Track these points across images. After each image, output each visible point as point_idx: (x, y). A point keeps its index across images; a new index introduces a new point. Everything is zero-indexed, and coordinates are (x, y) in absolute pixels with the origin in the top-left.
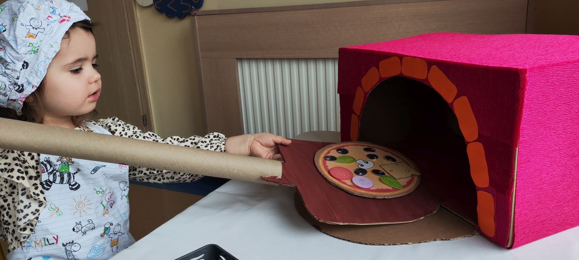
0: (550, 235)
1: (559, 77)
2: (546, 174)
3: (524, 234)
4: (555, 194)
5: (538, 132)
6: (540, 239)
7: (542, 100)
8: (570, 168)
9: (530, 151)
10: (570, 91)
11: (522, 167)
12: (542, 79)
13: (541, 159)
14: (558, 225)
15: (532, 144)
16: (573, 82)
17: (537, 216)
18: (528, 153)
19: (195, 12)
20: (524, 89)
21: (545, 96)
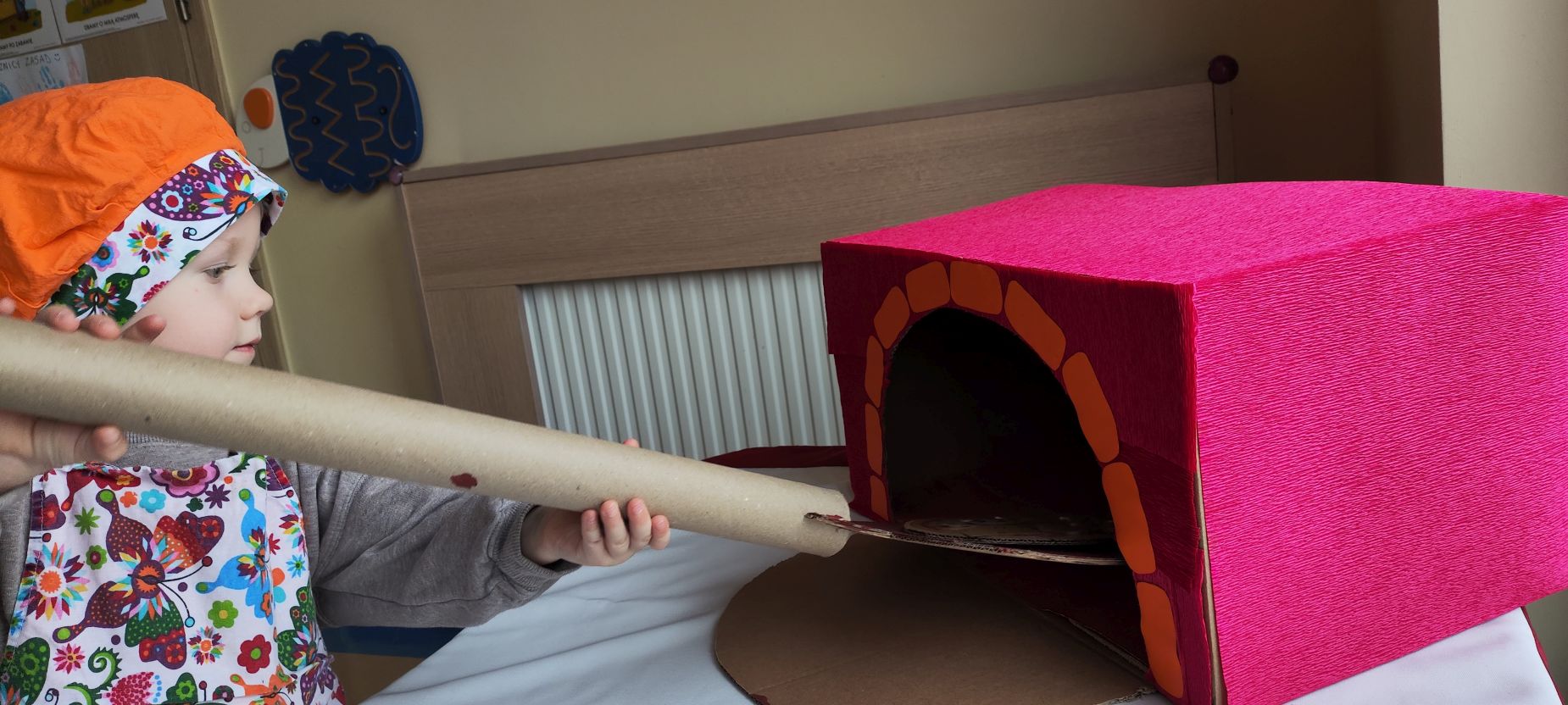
1: (1285, 296)
2: (1289, 532)
4: (1323, 579)
5: (1247, 431)
7: (1247, 353)
8: (1355, 511)
9: (1232, 477)
10: (1320, 327)
11: (1220, 519)
12: (1239, 305)
13: (1269, 495)
14: (1345, 657)
15: (1237, 462)
16: (1324, 303)
17: (1284, 637)
18: (1229, 483)
20: (1191, 333)
21: (1252, 343)
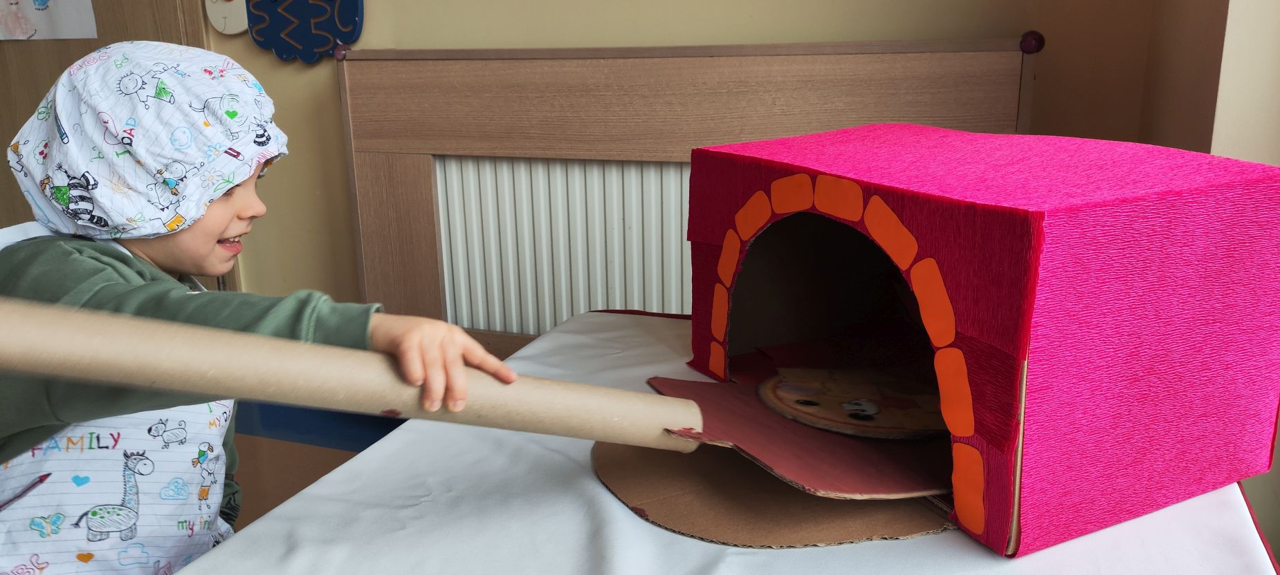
0: (1092, 531)
1: (1107, 228)
2: (1084, 414)
3: (1040, 529)
4: (1099, 452)
5: (1065, 332)
6: (1072, 539)
7: (1074, 271)
8: (1126, 401)
9: (1050, 367)
10: (1128, 256)
11: (1035, 399)
12: (1074, 232)
13: (1073, 383)
14: (1106, 513)
15: (1055, 355)
16: (1134, 237)
17: (1065, 494)
18: (1047, 371)
19: (344, 52)
20: (1038, 250)
21: (1079, 263)
